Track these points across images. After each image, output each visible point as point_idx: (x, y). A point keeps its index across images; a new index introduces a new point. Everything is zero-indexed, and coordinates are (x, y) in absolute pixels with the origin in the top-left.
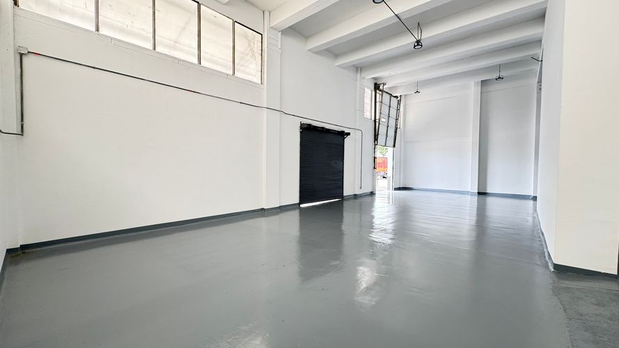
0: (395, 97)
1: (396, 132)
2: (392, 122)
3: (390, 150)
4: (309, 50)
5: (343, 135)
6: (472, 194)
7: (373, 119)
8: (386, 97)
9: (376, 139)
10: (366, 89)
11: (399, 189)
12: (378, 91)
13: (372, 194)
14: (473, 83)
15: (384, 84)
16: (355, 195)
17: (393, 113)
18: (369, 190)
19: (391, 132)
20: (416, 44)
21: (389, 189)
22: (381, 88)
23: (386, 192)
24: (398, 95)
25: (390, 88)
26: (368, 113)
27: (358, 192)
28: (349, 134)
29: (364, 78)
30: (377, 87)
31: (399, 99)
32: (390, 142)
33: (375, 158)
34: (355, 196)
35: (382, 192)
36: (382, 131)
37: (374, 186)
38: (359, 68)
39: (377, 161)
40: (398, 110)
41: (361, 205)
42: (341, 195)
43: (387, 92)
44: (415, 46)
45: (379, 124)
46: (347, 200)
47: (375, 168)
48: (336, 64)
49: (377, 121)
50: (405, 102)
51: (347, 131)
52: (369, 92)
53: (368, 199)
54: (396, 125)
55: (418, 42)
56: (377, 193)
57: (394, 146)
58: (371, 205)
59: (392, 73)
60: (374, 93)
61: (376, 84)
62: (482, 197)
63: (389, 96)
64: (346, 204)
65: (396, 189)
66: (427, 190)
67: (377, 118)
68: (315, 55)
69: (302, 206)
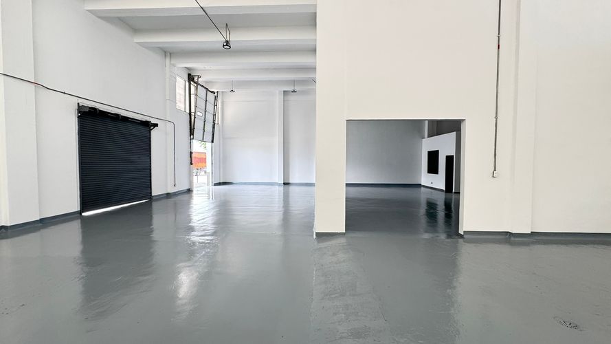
0: (212, 92)
1: (214, 128)
2: (209, 118)
3: (209, 145)
4: (90, 11)
5: (148, 126)
6: (279, 185)
7: (188, 111)
8: (202, 91)
9: (192, 132)
10: (178, 78)
11: (220, 184)
12: (192, 82)
13: (189, 191)
14: (277, 92)
15: (199, 77)
16: (168, 193)
17: (210, 108)
18: (186, 188)
19: (209, 128)
20: (225, 44)
21: (208, 185)
22: (196, 79)
23: (206, 188)
24: (215, 91)
25: (206, 82)
26: (181, 105)
27: (171, 190)
28: (156, 125)
29: (174, 65)
30: (191, 78)
31: (216, 94)
32: (208, 137)
33: (191, 153)
34: (168, 195)
35: (201, 188)
36: (198, 125)
37: (191, 182)
38: (168, 53)
39: (193, 155)
40: (215, 105)
41: (175, 204)
42: (149, 195)
43: (202, 86)
44: (224, 46)
45: (195, 118)
46: (157, 200)
47: (191, 164)
48: (135, 41)
49: (193, 114)
50: (222, 99)
51: (153, 121)
52: (181, 82)
53: (185, 197)
54: (214, 121)
55: (227, 42)
56: (195, 190)
57: (213, 141)
58: (189, 203)
59: (207, 67)
60: (187, 84)
61: (189, 75)
62: (286, 186)
63: (205, 90)
64: (155, 205)
65: (215, 185)
66: (245, 184)
67: (193, 110)
68: (99, 20)
69: (85, 214)
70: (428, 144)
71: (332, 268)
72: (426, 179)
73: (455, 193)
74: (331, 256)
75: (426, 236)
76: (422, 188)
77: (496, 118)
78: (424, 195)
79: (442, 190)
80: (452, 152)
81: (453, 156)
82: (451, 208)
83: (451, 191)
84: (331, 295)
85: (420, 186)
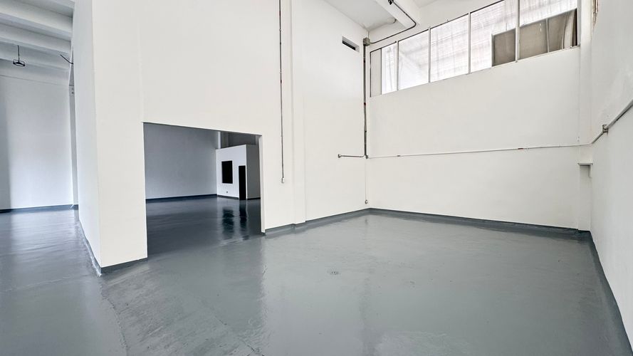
70: (222, 155)
71: (144, 302)
72: (222, 189)
73: (248, 199)
74: (136, 289)
75: (225, 243)
76: (218, 198)
77: (282, 136)
78: (220, 205)
79: (237, 198)
80: (244, 163)
81: (244, 167)
82: (245, 213)
83: (245, 199)
84: (153, 330)
85: (215, 196)
